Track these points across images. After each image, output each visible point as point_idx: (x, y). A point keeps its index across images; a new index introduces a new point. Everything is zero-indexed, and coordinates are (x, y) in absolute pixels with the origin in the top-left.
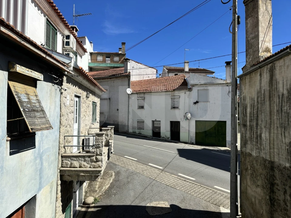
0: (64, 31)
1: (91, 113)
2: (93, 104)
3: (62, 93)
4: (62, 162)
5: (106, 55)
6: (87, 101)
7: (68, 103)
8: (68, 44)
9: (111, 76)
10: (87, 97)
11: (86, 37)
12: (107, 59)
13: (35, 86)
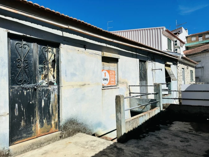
0: (174, 39)
1: (190, 76)
2: (191, 72)
3: (177, 68)
4: (179, 95)
5: (199, 35)
6: (187, 70)
7: (180, 72)
8: (176, 44)
9: (203, 51)
10: (187, 68)
11: (182, 28)
12: (200, 38)
13: (170, 67)
